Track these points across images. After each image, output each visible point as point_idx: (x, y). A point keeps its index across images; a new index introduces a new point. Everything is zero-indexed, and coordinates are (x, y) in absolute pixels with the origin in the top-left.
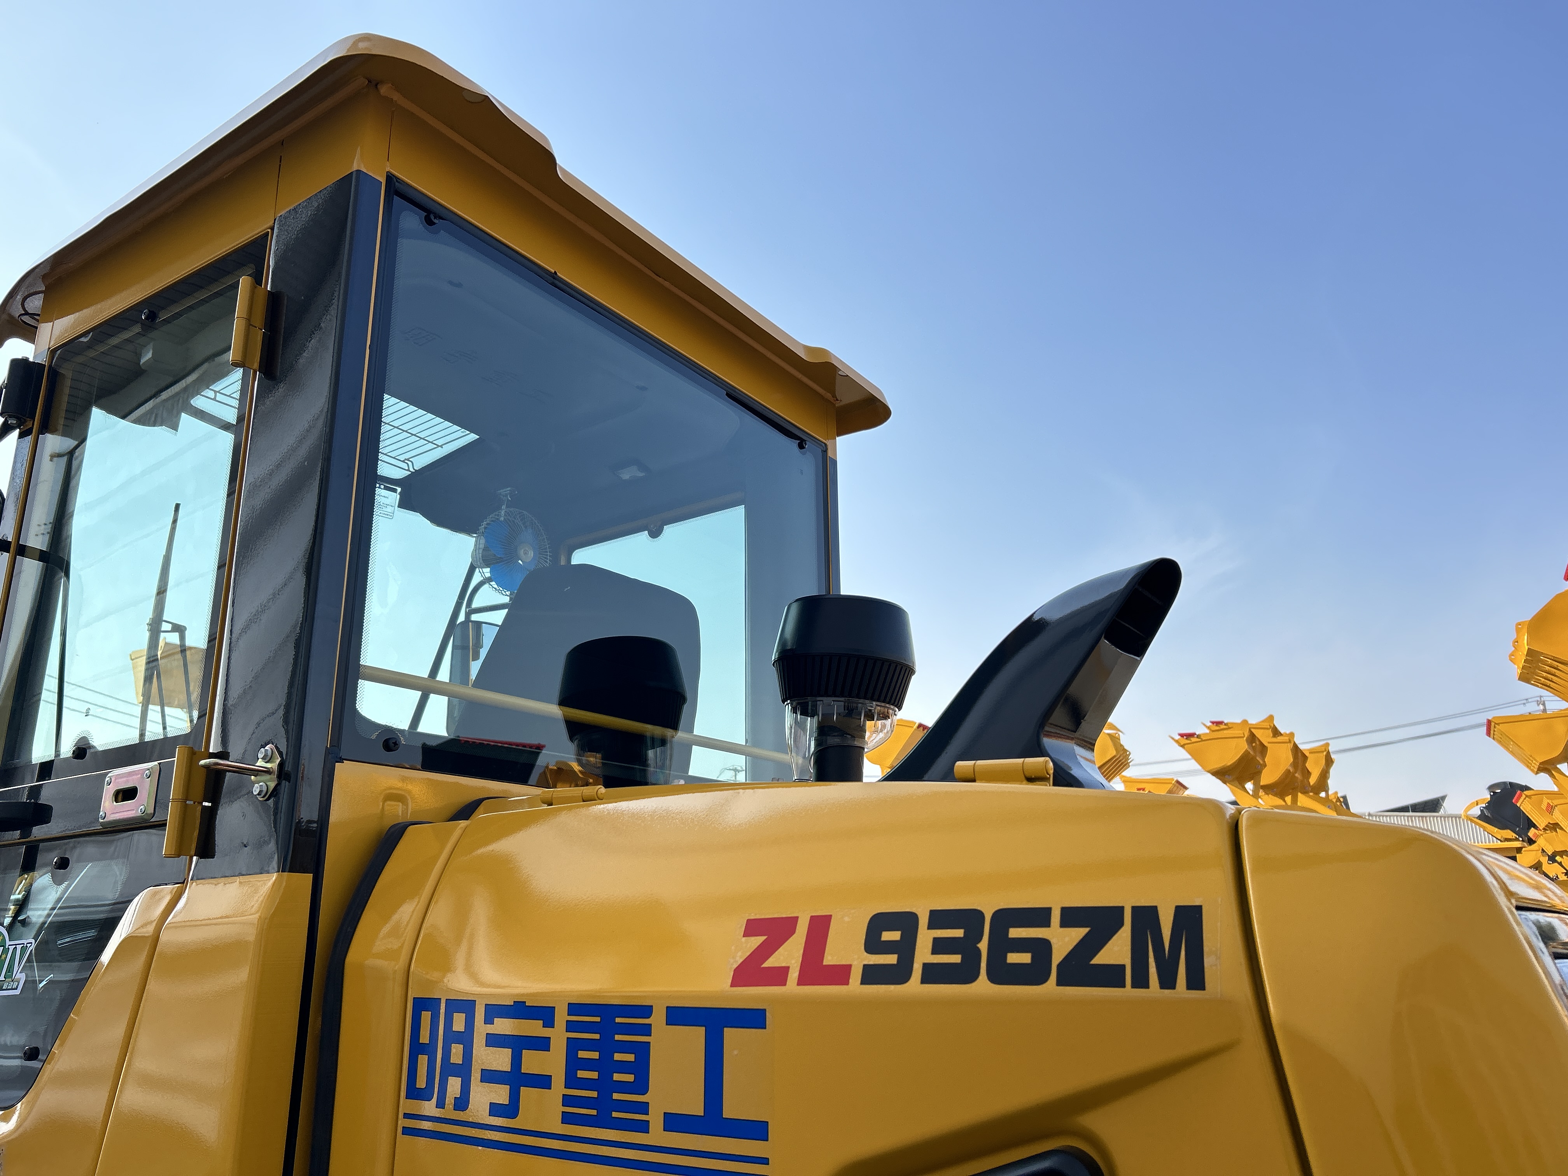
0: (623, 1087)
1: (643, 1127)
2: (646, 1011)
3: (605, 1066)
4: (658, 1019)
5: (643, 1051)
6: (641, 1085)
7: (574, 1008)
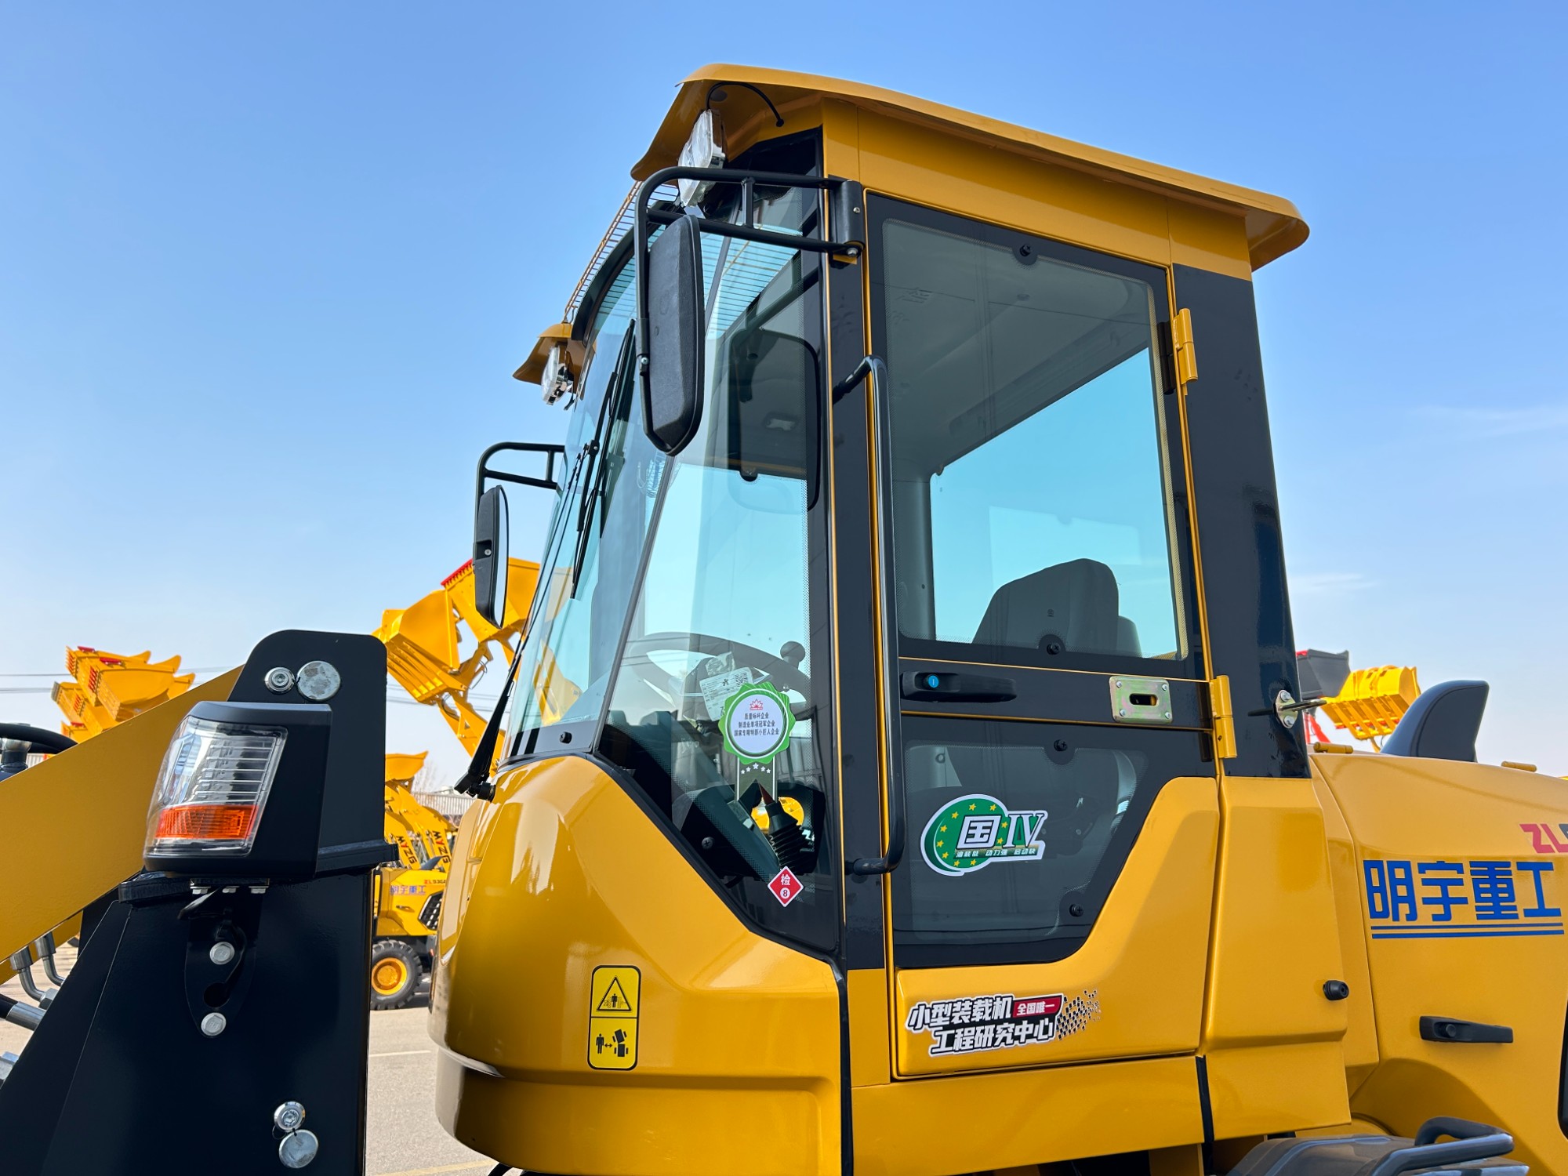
0: (1504, 900)
1: (1516, 917)
2: (1508, 864)
3: (1494, 891)
4: (1513, 868)
5: (1510, 882)
6: (1512, 898)
7: (1473, 864)
